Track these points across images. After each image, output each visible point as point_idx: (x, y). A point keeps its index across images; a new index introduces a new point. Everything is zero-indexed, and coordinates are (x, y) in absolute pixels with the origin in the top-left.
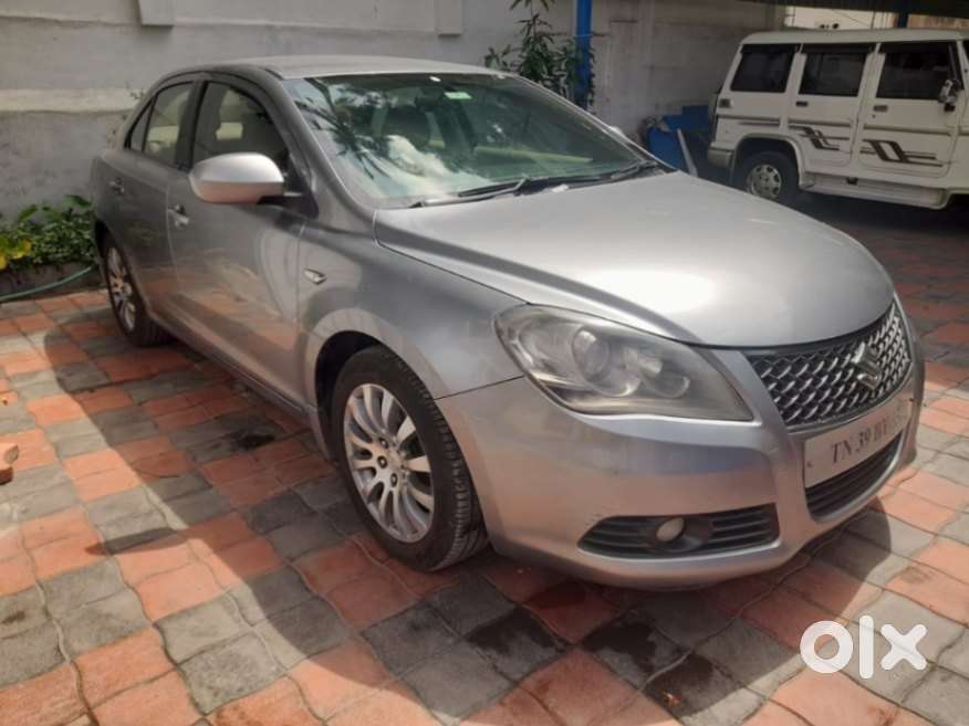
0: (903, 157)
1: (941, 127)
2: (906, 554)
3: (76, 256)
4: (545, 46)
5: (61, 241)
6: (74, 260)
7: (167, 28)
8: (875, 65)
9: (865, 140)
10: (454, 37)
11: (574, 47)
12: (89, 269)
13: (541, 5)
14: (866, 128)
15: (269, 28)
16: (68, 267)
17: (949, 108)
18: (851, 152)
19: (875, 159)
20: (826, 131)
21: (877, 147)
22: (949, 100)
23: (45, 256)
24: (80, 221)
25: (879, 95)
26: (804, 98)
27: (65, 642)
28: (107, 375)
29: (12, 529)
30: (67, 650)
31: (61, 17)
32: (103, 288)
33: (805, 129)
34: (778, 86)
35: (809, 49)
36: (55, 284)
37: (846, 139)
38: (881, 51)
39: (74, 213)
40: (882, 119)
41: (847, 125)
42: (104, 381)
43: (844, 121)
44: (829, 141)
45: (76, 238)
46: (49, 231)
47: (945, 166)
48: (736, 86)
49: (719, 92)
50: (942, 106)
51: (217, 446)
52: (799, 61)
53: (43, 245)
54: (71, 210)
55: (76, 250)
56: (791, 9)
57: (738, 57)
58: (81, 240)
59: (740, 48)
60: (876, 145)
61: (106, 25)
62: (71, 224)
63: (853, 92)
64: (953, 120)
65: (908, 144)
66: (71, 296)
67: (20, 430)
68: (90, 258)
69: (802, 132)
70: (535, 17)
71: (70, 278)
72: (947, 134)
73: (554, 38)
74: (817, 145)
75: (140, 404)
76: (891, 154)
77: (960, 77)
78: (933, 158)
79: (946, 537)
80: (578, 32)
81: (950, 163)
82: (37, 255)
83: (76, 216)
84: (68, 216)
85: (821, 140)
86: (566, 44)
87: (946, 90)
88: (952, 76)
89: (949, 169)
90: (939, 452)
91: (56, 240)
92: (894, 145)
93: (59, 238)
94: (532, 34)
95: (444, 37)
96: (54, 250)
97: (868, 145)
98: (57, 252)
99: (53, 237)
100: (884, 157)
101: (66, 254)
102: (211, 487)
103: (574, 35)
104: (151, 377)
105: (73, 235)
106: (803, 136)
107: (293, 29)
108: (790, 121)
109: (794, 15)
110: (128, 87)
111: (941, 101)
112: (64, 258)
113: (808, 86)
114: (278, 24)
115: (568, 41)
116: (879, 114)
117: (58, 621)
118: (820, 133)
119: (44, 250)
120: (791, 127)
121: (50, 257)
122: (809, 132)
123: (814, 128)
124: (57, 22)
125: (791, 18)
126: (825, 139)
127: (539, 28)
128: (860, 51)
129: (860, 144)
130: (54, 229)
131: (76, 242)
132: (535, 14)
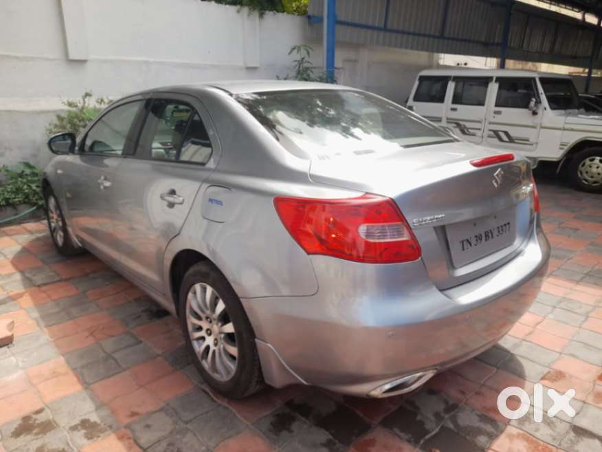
0: (511, 140)
1: (531, 124)
2: (547, 365)
3: (26, 200)
4: (308, 75)
5: (18, 191)
6: (25, 203)
7: (84, 61)
8: (493, 88)
9: (490, 130)
10: (254, 69)
11: (325, 77)
12: (34, 208)
13: (306, 52)
14: (490, 123)
15: (146, 62)
16: (21, 207)
17: (535, 113)
18: (482, 137)
19: (496, 141)
20: (468, 125)
21: (496, 134)
22: (534, 109)
23: (7, 200)
24: (29, 178)
25: (497, 105)
26: (455, 106)
27: (71, 439)
28: (58, 275)
29: (20, 372)
30: (73, 444)
31: (19, 55)
32: (44, 219)
33: (456, 123)
34: (440, 99)
35: (456, 79)
36: (13, 218)
37: (479, 129)
38: (496, 81)
39: (24, 173)
40: (498, 119)
41: (479, 122)
42: (57, 279)
43: (478, 119)
44: (470, 130)
45: (27, 189)
46: (9, 185)
47: (534, 145)
48: (416, 99)
49: (407, 101)
50: (531, 112)
51: (140, 317)
52: (451, 86)
53: (6, 193)
54: (23, 172)
55: (27, 196)
56: (442, 55)
57: (417, 83)
58: (31, 191)
59: (418, 78)
60: (496, 133)
61: (47, 59)
62: (25, 180)
63: (481, 103)
64: (537, 119)
65: (514, 132)
66: (23, 225)
67: (11, 311)
68: (35, 201)
69: (455, 125)
70: (303, 59)
71: (23, 214)
72: (534, 127)
73: (313, 70)
74: (463, 132)
75: (84, 292)
76: (505, 138)
77: (539, 97)
78: (528, 140)
79: (565, 354)
80: (327, 68)
81: (537, 143)
82: (2, 200)
83: (26, 175)
84: (21, 175)
85: (466, 130)
86: (321, 75)
87: (532, 104)
88: (534, 97)
89: (536, 147)
90: (554, 307)
91: (14, 190)
92: (506, 133)
93: (16, 189)
94: (301, 69)
95: (249, 69)
96: (13, 196)
97: (492, 133)
98: (15, 198)
99: (12, 188)
100: (501, 140)
101: (20, 199)
102: (141, 342)
103: (325, 69)
104: (87, 275)
105: (25, 187)
106: (455, 127)
107: (160, 63)
108: (447, 119)
109: (444, 58)
110: (60, 96)
111: (530, 110)
112: (20, 201)
113: (457, 99)
114: (151, 60)
115: (322, 73)
116: (496, 116)
117: (64, 427)
118: (465, 126)
119: (7, 197)
120: (448, 122)
121: (11, 201)
122: (458, 125)
123: (461, 123)
124: (17, 58)
125: (442, 60)
126: (468, 129)
127: (306, 65)
128: (484, 81)
129: (487, 133)
130: (13, 184)
131: (26, 191)
132: (302, 57)
